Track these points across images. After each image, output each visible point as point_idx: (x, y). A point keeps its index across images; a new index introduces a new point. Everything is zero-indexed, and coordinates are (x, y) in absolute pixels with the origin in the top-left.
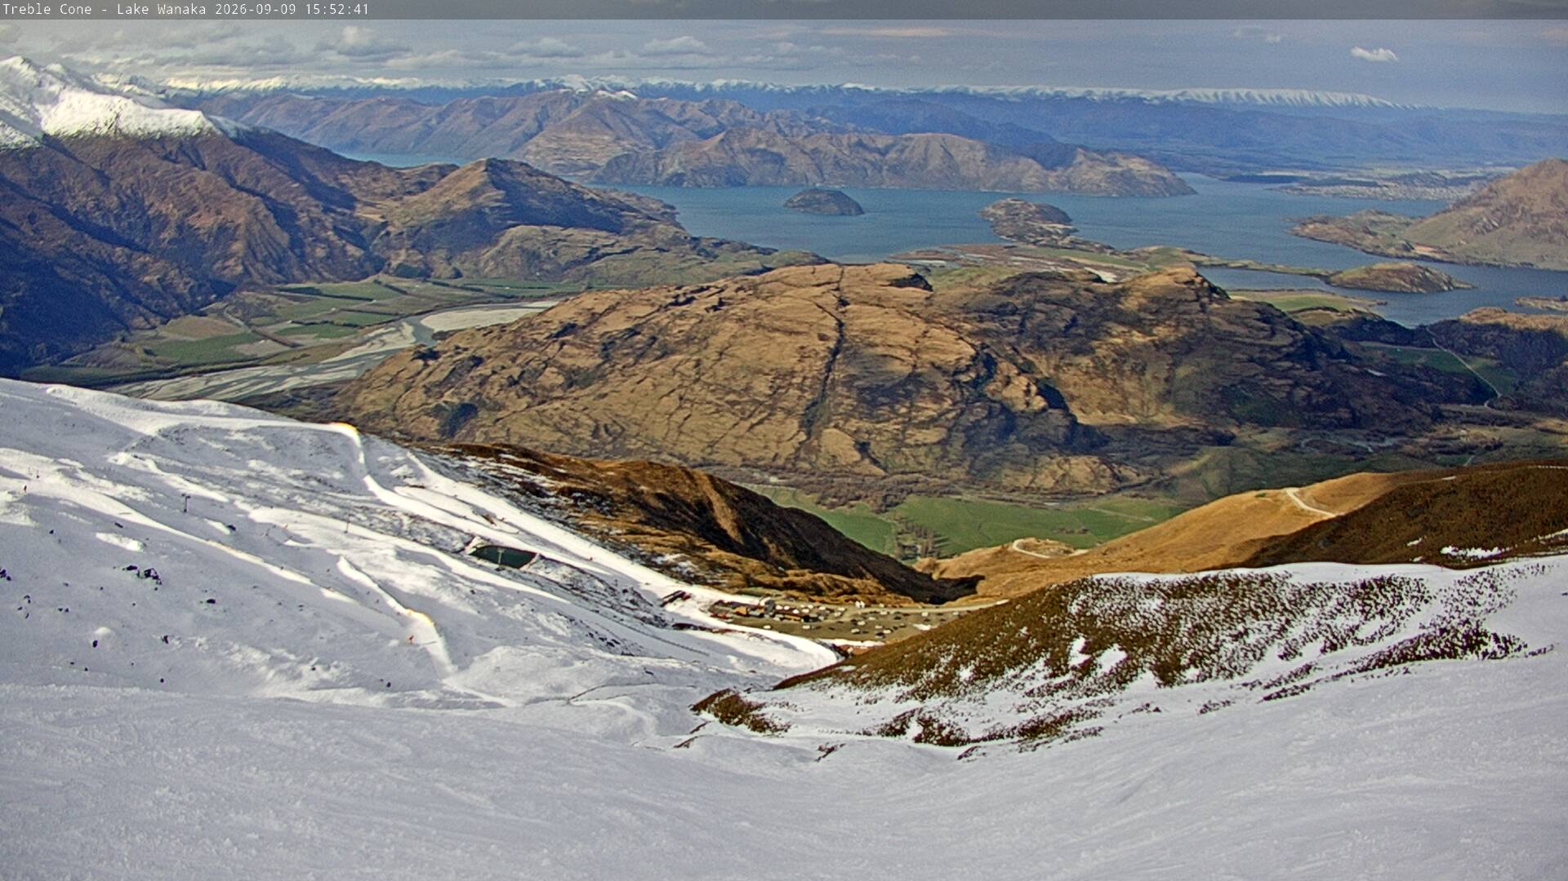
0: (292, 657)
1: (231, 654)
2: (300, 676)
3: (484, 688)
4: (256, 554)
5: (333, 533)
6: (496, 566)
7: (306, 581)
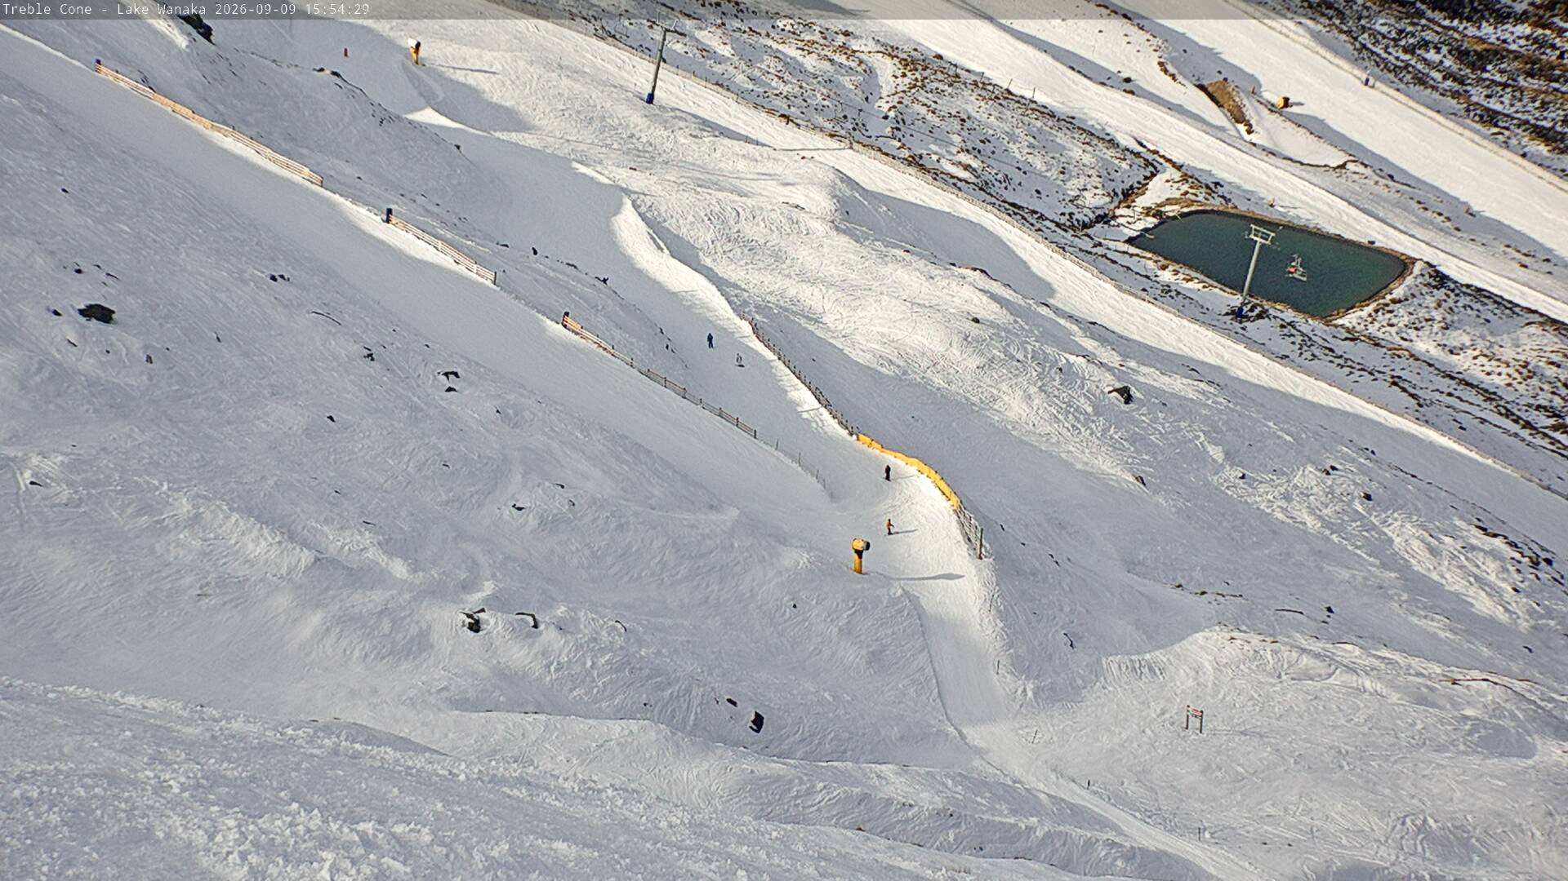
0: (399, 569)
1: (159, 529)
2: (421, 644)
3: (1132, 789)
4: (288, 144)
5: (596, 96)
6: (1236, 300)
7: (483, 278)
